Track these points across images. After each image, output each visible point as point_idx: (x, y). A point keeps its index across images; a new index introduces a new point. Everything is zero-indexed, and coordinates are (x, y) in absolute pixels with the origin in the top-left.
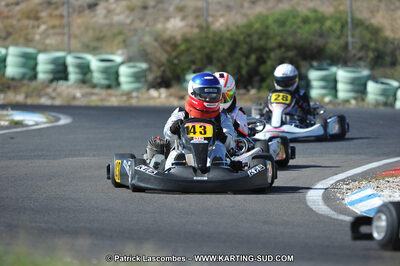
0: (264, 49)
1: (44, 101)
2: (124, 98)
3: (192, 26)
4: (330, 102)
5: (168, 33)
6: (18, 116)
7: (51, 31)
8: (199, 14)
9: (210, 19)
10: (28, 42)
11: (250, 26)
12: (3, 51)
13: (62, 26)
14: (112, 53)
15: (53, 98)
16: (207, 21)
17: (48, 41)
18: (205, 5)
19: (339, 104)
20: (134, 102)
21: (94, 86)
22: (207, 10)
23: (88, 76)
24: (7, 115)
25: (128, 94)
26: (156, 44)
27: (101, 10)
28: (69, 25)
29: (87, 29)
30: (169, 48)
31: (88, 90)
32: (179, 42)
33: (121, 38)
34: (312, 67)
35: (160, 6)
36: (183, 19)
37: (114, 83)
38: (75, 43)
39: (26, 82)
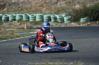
2: (65, 25)
3: (81, 7)
5: (76, 9)
7: (46, 10)
8: (83, 4)
9: (86, 5)
10: (41, 12)
11: (96, 6)
12: (35, 15)
13: (49, 8)
14: (62, 14)
17: (46, 12)
18: (84, 1)
20: (68, 26)
21: (58, 22)
22: (85, 2)
23: (57, 20)
24: (37, 31)
25: (66, 24)
26: (72, 11)
27: (59, 4)
28: (51, 8)
29: (55, 8)
30: (76, 12)
31: (57, 24)
32: (79, 11)
33: (64, 10)
35: (73, 2)
36: (79, 5)
37: (63, 22)
38: (52, 12)
39: (41, 22)
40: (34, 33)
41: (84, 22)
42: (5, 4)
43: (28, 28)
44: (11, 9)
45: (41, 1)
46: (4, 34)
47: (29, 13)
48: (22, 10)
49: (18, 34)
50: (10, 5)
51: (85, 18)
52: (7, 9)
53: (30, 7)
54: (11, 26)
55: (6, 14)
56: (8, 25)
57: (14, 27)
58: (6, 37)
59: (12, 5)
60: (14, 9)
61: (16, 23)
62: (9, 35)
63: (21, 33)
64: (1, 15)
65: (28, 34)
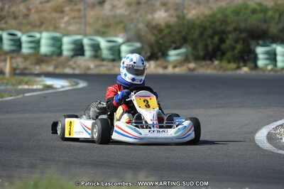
0: (224, 32)
1: (68, 71)
3: (171, 16)
4: (272, 70)
5: (154, 24)
6: (49, 82)
7: (72, 21)
8: (178, 7)
9: (185, 11)
10: (56, 29)
11: (214, 15)
12: (38, 35)
13: (80, 18)
14: (116, 36)
15: (74, 69)
16: (182, 12)
17: (71, 28)
18: (182, 1)
19: (278, 71)
21: (103, 60)
22: (183, 4)
23: (99, 52)
24: (40, 81)
26: (146, 29)
27: (107, 6)
28: (85, 16)
29: (98, 19)
30: (156, 32)
31: (99, 63)
32: (163, 28)
33: (122, 25)
34: (258, 45)
35: (150, 2)
36: (166, 11)
37: (117, 57)
38: (89, 29)
39: (54, 57)
40: (31, 87)
41: (177, 60)
43: (18, 72)
47: (20, 30)
48: (1, 18)
51: (183, 50)
53: (25, 11)
65: (13, 91)
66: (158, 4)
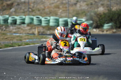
3: (106, 10)
5: (98, 13)
7: (63, 12)
8: (108, 6)
9: (111, 8)
10: (56, 15)
12: (49, 18)
13: (66, 11)
14: (82, 18)
16: (110, 8)
17: (62, 15)
18: (110, 3)
22: (111, 5)
24: (51, 37)
26: (95, 15)
27: (78, 5)
28: (69, 10)
29: (74, 11)
30: (99, 16)
32: (102, 15)
33: (84, 14)
35: (96, 4)
36: (103, 7)
38: (70, 15)
39: (56, 27)
40: (46, 40)
42: (12, 4)
43: (40, 33)
44: (19, 9)
45: (57, 1)
46: (11, 40)
47: (41, 16)
48: (33, 11)
49: (27, 40)
50: (18, 4)
52: (15, 9)
53: (43, 8)
54: (19, 31)
55: (13, 15)
56: (16, 29)
57: (23, 32)
58: (12, 44)
59: (21, 4)
60: (24, 10)
61: (25, 27)
62: (17, 42)
63: (31, 39)
64: (7, 16)
65: (39, 42)
66: (100, 4)
